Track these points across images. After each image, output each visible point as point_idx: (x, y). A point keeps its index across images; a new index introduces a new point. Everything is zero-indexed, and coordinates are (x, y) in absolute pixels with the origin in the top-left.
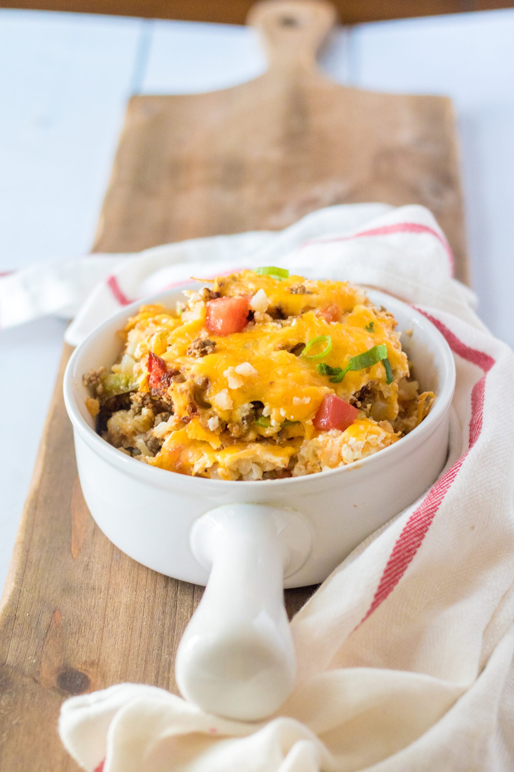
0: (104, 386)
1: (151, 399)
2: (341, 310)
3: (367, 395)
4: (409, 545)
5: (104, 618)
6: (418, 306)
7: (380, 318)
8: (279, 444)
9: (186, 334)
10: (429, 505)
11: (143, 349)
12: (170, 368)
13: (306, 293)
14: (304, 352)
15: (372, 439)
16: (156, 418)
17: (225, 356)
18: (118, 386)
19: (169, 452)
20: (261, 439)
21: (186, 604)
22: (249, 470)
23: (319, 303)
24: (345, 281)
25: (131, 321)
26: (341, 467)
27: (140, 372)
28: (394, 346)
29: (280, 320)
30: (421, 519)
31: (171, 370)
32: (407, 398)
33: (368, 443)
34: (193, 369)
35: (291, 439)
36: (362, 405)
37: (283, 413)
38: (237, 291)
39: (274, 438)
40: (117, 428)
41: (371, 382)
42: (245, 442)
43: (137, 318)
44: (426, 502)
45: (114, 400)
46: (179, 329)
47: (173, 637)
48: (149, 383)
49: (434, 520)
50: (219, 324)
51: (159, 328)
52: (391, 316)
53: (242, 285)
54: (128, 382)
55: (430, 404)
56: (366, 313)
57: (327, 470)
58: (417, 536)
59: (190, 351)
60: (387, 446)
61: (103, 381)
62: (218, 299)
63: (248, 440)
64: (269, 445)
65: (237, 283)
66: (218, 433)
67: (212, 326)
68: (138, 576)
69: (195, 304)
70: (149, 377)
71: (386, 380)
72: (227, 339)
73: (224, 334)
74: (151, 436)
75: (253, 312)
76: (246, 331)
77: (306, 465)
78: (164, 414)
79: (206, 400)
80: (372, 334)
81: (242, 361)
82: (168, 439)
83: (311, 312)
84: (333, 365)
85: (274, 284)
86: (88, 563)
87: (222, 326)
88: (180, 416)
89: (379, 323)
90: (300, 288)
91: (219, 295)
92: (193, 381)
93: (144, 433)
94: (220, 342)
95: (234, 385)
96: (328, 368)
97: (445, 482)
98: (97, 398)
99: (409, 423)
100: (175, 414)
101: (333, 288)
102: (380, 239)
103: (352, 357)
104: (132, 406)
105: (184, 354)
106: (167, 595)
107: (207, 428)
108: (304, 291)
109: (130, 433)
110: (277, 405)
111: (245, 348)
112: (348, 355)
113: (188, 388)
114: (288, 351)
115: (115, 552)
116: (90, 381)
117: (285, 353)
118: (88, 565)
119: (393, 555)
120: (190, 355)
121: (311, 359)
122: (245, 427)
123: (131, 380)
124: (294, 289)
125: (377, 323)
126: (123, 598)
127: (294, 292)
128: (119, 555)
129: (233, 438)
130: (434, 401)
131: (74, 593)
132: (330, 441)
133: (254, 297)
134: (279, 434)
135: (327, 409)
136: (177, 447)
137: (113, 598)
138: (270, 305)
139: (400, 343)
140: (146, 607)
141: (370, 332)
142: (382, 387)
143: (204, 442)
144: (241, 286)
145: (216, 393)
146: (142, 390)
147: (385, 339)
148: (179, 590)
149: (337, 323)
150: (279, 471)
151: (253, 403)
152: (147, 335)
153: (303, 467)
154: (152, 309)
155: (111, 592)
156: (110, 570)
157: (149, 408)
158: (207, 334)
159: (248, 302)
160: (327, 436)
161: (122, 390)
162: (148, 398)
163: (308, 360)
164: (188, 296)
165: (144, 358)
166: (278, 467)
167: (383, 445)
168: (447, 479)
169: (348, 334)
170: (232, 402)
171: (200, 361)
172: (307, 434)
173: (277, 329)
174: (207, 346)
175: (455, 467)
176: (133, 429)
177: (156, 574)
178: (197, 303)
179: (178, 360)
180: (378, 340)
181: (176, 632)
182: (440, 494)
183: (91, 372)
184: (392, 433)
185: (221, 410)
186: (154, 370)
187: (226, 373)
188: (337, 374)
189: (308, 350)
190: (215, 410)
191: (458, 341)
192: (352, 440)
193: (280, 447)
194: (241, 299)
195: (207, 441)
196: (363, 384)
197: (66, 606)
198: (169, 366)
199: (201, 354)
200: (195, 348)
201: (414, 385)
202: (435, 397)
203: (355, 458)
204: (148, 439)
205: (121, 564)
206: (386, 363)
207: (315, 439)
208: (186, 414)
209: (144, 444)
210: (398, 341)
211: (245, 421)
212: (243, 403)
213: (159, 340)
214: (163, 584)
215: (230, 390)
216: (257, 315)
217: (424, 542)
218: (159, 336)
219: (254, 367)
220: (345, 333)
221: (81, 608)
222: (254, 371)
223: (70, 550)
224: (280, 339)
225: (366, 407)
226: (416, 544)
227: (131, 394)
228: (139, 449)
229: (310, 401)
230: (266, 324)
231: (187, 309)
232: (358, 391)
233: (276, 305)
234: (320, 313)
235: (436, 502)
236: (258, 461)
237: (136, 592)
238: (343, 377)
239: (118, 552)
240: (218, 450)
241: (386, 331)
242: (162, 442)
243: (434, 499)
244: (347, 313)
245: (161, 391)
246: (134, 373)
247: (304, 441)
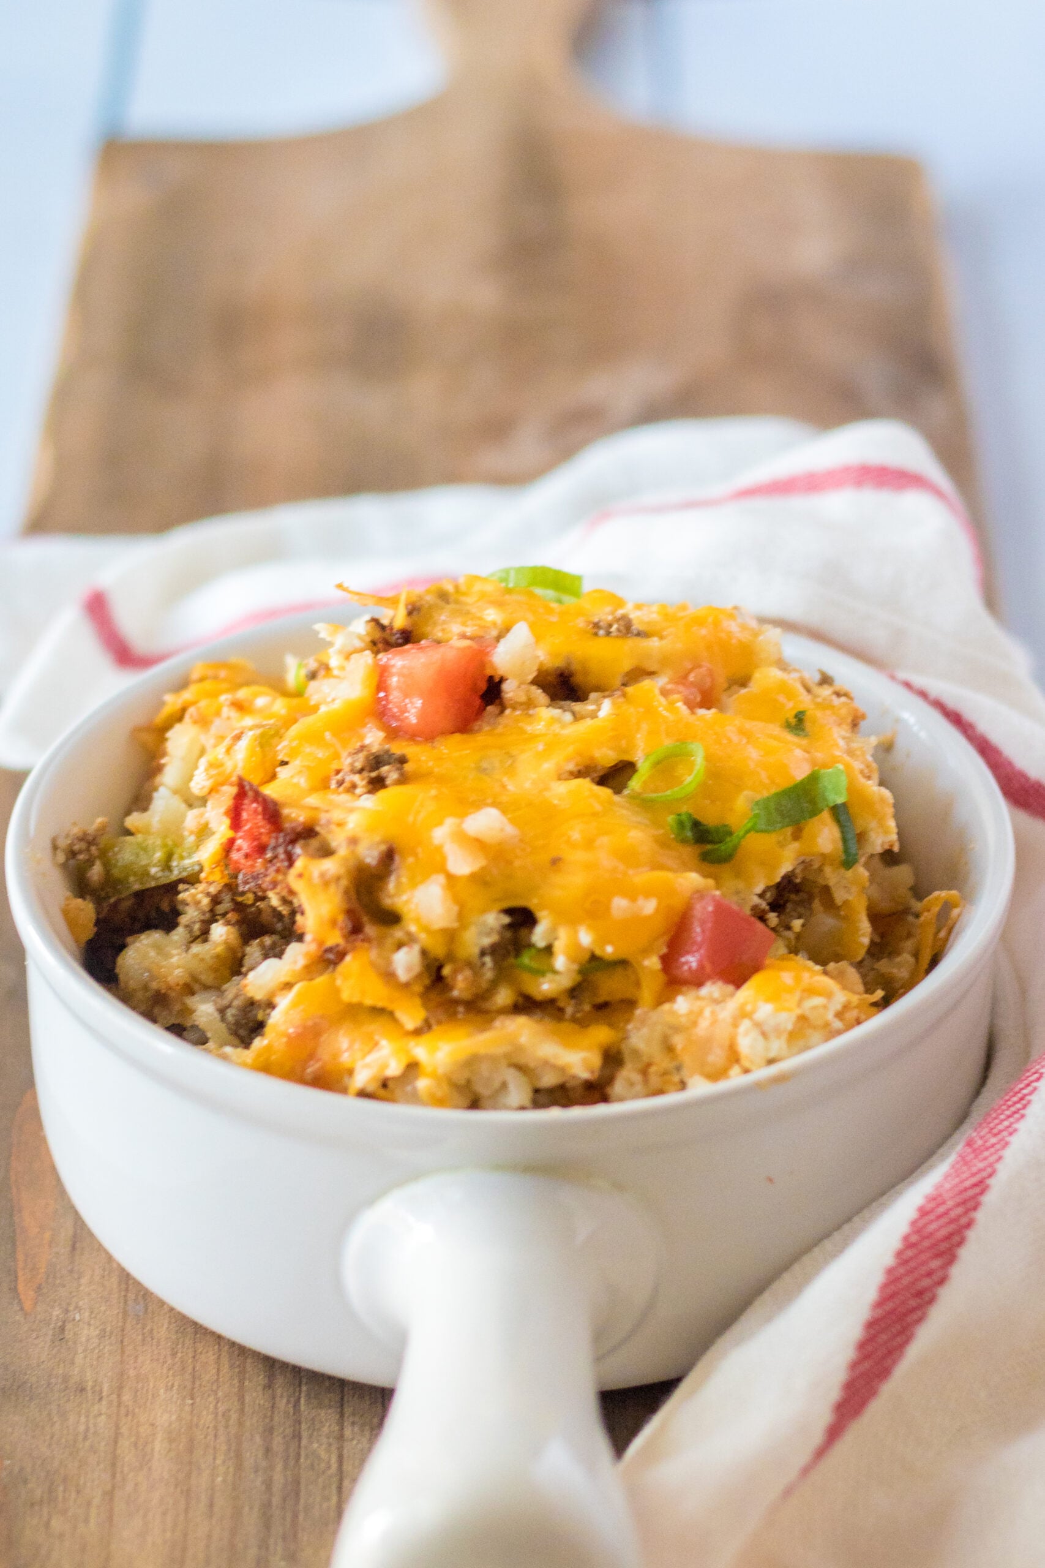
0: (107, 866)
1: (233, 900)
2: (721, 681)
3: (793, 897)
4: (917, 1280)
5: (114, 1465)
6: (903, 675)
7: (819, 700)
8: (574, 1020)
9: (328, 735)
10: (964, 1176)
11: (213, 772)
12: (293, 820)
13: (632, 633)
14: (635, 784)
15: (815, 1008)
16: (248, 949)
17: (433, 792)
18: (143, 866)
19: (289, 1036)
20: (526, 1005)
21: (325, 1430)
22: (497, 1084)
23: (666, 661)
24: (729, 606)
25: (173, 702)
26: (736, 1079)
27: (204, 832)
28: (862, 772)
29: (568, 702)
30: (946, 1213)
31: (293, 825)
32: (885, 906)
33: (802, 1018)
34: (354, 822)
35: (602, 1007)
36: (780, 921)
37: (586, 938)
38: (456, 628)
39: (561, 1004)
40: (142, 974)
41: (803, 862)
42: (486, 1012)
43: (187, 695)
44: (956, 1170)
45: (127, 904)
46: (304, 724)
47: (295, 1516)
48: (230, 860)
49: (980, 1216)
50: (413, 710)
51: (248, 721)
52: (846, 695)
53: (468, 613)
54: (169, 857)
55: (950, 922)
56: (784, 688)
57: (699, 1088)
58: (938, 1256)
59: (339, 777)
60: (849, 1027)
61: (103, 854)
62: (407, 647)
63: (494, 1008)
64: (547, 1020)
65: (452, 606)
66: (418, 988)
67: (394, 716)
68: (194, 1357)
69: (348, 657)
70: (231, 842)
71: (843, 857)
72: (434, 748)
73: (427, 735)
74: (236, 996)
75: (497, 680)
76: (479, 730)
77: (644, 1072)
78: (268, 940)
79: (387, 902)
80: (804, 742)
81: (478, 805)
82: (284, 1002)
83: (646, 683)
84: (710, 818)
85: (550, 611)
86: (64, 1322)
87: (422, 714)
88: (321, 943)
89: (819, 714)
90: (618, 620)
91: (407, 637)
92: (353, 852)
93: (215, 988)
94: (418, 755)
95: (462, 865)
96: (696, 824)
97: (1003, 1120)
98: (88, 897)
99: (895, 971)
100: (308, 938)
101: (698, 621)
102: (798, 503)
103: (758, 797)
104: (183, 920)
105: (323, 785)
106: (273, 1407)
107: (389, 976)
108: (627, 629)
109: (179, 987)
110: (570, 918)
111: (482, 771)
112: (746, 793)
113: (342, 871)
114: (593, 780)
115: (131, 1296)
116: (72, 854)
117: (585, 785)
118: (62, 1329)
119: (879, 1304)
120: (341, 789)
121: (652, 801)
122: (489, 974)
123: (178, 851)
124: (601, 624)
125: (814, 713)
126: (159, 1414)
127: (601, 632)
128: (142, 1302)
129: (456, 1002)
130: (959, 916)
131: (31, 1399)
132: (707, 1012)
133: (502, 641)
134: (574, 992)
135: (698, 930)
136: (310, 1023)
137: (134, 1414)
138: (541, 664)
139: (874, 766)
140: (222, 1438)
141: (797, 735)
142: (832, 877)
143: (379, 1012)
144: (463, 613)
145: (414, 884)
146: (211, 879)
147: (838, 753)
148: (303, 1395)
149: (713, 711)
150: (574, 1088)
151: (509, 911)
152: (222, 738)
153: (637, 1077)
154: (223, 674)
155: (127, 1397)
156: (122, 1342)
157: (228, 923)
158: (381, 735)
159: (487, 654)
160: (698, 998)
161: (154, 878)
162: (227, 897)
163: (644, 804)
164: (328, 639)
165: (217, 796)
166: (574, 1077)
167: (838, 1024)
168: (1008, 1113)
169: (744, 741)
170: (456, 908)
171: (369, 802)
172: (647, 995)
173: (564, 726)
174: (384, 765)
175: (1026, 1082)
176: (187, 979)
177: (241, 1351)
178: (354, 656)
179: (313, 800)
180: (819, 755)
181: (302, 1501)
182: (992, 1150)
183: (76, 831)
184: (859, 993)
185: (427, 930)
186: (245, 826)
187: (441, 834)
188: (721, 842)
189: (643, 779)
190: (413, 928)
191: (1010, 764)
192: (765, 1011)
193: (576, 1027)
194: (469, 647)
195: (390, 1006)
196: (785, 868)
197: (12, 1433)
198: (288, 816)
199: (371, 786)
200: (354, 771)
201: (903, 873)
202: (964, 906)
203: (772, 1055)
204: (228, 1004)
205: (148, 1328)
206: (840, 814)
207: (666, 1007)
208: (335, 938)
209: (217, 1015)
210: (870, 758)
211: (488, 960)
212: (484, 911)
213: (258, 749)
214: (262, 1379)
215: (451, 878)
216: (510, 690)
217: (955, 1271)
218: (256, 740)
219: (512, 821)
220: (735, 739)
221: (52, 1437)
222: (510, 830)
223: (14, 1290)
224: (571, 749)
225: (788, 928)
226: (936, 1277)
227: (181, 887)
228: (200, 1030)
229: (657, 910)
230: (531, 712)
231: (322, 673)
232: (772, 883)
233: (558, 663)
234: (669, 687)
235: (983, 1170)
236: (522, 1060)
237: (192, 1399)
238: (736, 848)
239: (140, 1298)
240: (418, 1032)
241: (838, 735)
242: (268, 1011)
243: (975, 1161)
244: (735, 688)
245: (268, 879)
246: (186, 833)
247: (638, 1012)
